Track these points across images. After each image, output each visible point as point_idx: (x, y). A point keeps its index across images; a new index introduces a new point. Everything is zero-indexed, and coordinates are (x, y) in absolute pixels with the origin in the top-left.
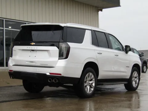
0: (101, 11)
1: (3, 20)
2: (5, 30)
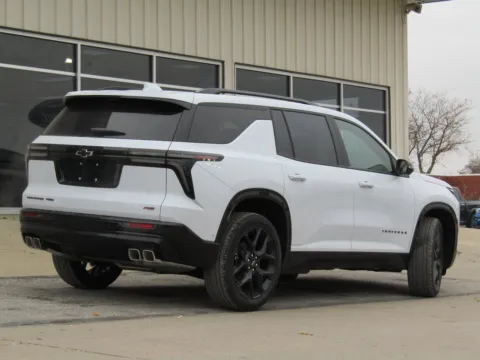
0: (418, 9)
1: (76, 45)
2: (83, 79)
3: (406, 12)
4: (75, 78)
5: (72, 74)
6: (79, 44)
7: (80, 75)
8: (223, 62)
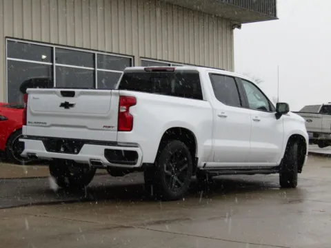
0: (239, 27)
1: (52, 48)
2: (56, 66)
3: (233, 29)
4: (52, 66)
5: (51, 64)
6: (54, 47)
7: (55, 64)
8: (134, 57)
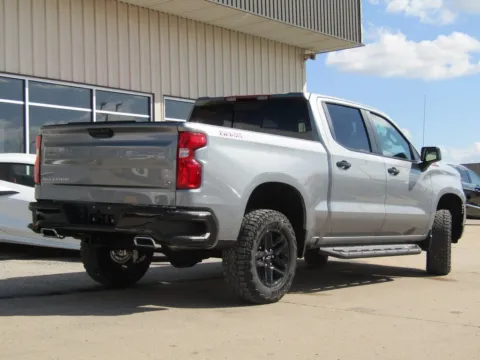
0: (313, 58)
3: (305, 59)
4: (24, 106)
5: (21, 103)
6: (27, 79)
7: (28, 104)
8: (153, 95)
